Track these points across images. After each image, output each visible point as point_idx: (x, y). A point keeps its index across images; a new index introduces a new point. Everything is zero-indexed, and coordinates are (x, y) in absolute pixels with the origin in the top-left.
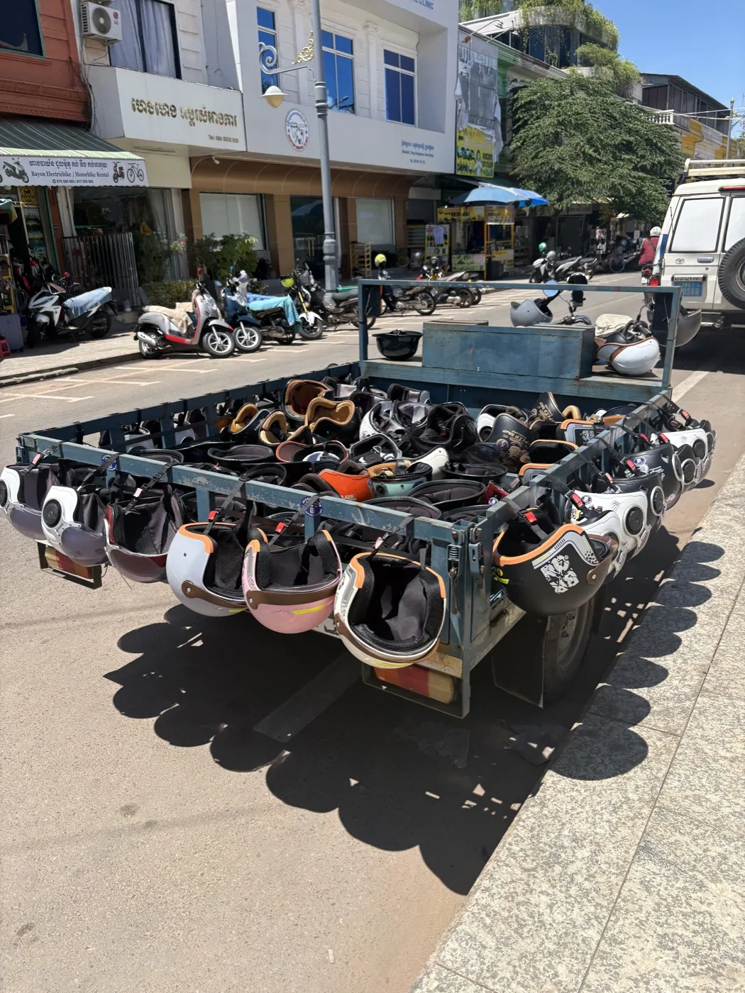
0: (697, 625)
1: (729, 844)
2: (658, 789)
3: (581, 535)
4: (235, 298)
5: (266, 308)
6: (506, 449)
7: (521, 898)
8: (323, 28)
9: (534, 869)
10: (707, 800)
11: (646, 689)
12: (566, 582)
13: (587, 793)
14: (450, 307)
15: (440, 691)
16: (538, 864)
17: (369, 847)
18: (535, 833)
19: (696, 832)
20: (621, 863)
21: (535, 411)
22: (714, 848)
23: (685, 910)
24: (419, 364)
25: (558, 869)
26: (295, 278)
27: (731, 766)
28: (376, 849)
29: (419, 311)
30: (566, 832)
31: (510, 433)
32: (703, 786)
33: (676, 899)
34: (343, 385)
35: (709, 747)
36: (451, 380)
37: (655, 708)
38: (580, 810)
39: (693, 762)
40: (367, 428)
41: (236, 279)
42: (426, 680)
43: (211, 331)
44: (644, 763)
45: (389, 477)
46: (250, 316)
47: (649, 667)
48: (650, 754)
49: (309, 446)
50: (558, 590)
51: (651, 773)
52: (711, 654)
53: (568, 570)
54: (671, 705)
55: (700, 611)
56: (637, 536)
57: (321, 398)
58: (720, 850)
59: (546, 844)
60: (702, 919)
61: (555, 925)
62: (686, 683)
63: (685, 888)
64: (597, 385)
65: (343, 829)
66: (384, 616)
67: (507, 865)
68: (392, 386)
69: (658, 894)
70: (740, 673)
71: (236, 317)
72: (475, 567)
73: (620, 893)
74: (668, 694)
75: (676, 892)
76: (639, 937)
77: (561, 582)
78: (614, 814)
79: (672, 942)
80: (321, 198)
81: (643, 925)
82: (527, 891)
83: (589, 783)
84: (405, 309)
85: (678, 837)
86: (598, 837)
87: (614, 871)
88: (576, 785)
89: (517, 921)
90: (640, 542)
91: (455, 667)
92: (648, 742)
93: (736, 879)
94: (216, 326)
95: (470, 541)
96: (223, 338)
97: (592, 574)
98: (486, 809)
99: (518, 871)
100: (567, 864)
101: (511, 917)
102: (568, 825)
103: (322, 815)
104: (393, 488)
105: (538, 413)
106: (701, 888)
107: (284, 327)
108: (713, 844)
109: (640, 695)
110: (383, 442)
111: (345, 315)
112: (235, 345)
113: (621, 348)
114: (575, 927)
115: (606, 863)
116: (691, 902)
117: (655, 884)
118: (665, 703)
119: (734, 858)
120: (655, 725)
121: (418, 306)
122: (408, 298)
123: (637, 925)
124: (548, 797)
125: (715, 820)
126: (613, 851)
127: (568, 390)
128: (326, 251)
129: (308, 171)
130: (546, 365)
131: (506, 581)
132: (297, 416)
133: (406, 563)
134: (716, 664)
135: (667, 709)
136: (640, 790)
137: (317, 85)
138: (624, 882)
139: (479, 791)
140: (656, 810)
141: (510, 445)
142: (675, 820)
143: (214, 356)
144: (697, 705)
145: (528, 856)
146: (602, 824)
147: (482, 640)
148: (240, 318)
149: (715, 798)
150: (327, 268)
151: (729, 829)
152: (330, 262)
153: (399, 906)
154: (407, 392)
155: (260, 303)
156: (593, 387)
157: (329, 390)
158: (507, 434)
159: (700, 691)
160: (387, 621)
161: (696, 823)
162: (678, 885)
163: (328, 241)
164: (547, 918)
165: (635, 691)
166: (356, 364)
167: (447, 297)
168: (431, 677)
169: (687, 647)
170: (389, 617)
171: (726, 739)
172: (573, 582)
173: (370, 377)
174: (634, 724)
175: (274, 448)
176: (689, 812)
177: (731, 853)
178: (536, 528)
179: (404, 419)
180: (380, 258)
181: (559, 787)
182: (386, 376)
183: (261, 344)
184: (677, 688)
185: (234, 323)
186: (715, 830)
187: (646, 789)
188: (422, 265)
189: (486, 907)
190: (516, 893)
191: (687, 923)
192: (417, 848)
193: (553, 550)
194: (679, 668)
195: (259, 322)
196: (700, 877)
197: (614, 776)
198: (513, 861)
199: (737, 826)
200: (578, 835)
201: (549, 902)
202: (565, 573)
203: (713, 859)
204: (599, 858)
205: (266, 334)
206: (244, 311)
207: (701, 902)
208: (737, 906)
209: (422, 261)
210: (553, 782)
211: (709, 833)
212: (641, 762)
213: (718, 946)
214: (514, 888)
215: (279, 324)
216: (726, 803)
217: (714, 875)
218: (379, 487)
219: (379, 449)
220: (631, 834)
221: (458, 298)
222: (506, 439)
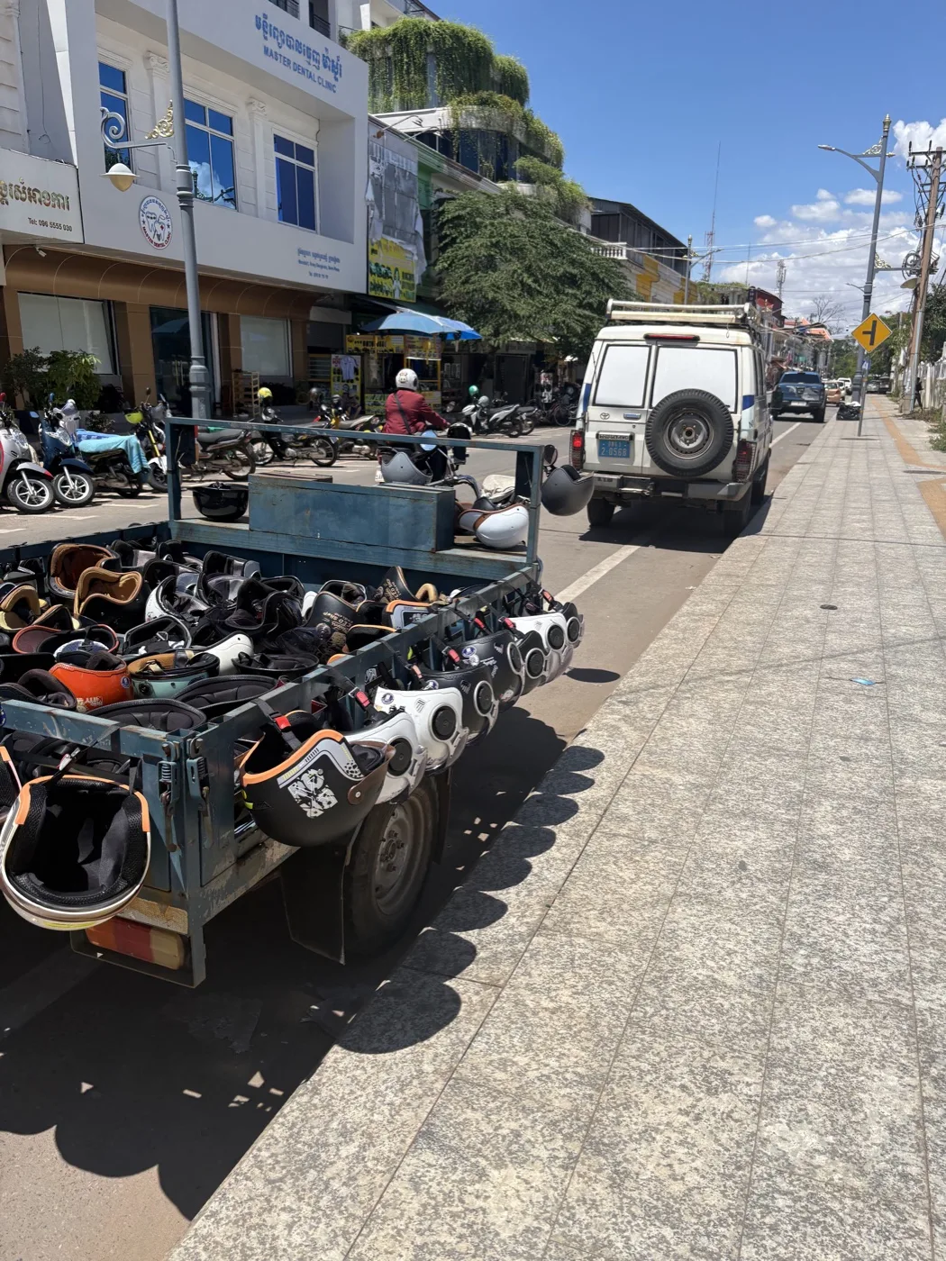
0: (554, 848)
1: (526, 1118)
2: (460, 1056)
3: (340, 743)
4: (57, 434)
5: (102, 449)
6: (328, 636)
7: (255, 1220)
8: (186, 96)
9: (281, 1180)
10: (515, 1063)
11: (476, 931)
12: (320, 803)
13: (374, 1070)
14: (358, 458)
15: (166, 954)
16: (288, 1171)
17: (88, 1174)
18: (295, 1130)
19: (492, 1105)
20: (393, 1156)
21: (381, 588)
22: (508, 1124)
23: (454, 1209)
24: (245, 527)
25: (312, 1174)
26: (145, 412)
27: (551, 1018)
28: (96, 1177)
29: (315, 461)
30: (334, 1125)
31: (332, 616)
32: (514, 1046)
33: (448, 1196)
34: (141, 552)
35: (532, 998)
36: (286, 548)
37: (481, 954)
38: (359, 1093)
39: (509, 1018)
40: (154, 609)
41: (57, 410)
42: (148, 941)
43: (21, 478)
44: (451, 1025)
45: (156, 673)
46: (80, 460)
47: (487, 903)
48: (461, 1013)
49: (66, 632)
50: (311, 813)
51: (457, 1037)
52: (561, 883)
53: (323, 787)
54: (500, 948)
55: (562, 831)
56: (448, 741)
57: (98, 569)
58: (514, 1125)
59: (305, 1144)
60: (473, 1219)
61: (289, 1250)
62: (525, 920)
63: (462, 1181)
64: (456, 559)
65: (57, 1153)
66: (80, 860)
67: (248, 1179)
68: (209, 554)
69: (428, 1193)
70: (588, 903)
71: (59, 460)
72: (195, 790)
73: (381, 1197)
74: (501, 936)
75: (450, 1186)
76: (391, 1253)
77: (314, 803)
78: (400, 1094)
79: (430, 1253)
80: (185, 313)
81: (400, 1236)
82: (265, 1210)
83: (381, 1057)
84: (298, 458)
85: (469, 1114)
86: (373, 1125)
87: (380, 1168)
88: (363, 1061)
89: (242, 1251)
90: (452, 749)
91: (179, 921)
92: (464, 997)
93: (525, 1162)
94: (27, 471)
95: (187, 757)
96: (37, 487)
97: (355, 791)
98: (260, 1105)
99: (259, 1184)
100: (326, 1167)
101: (236, 1247)
102: (340, 1115)
103: (30, 1137)
104: (160, 687)
105: (385, 591)
106: (480, 1178)
107: (127, 476)
108: (507, 1120)
109: (468, 938)
110: (170, 627)
111: (214, 462)
112: (55, 497)
113: (485, 516)
114: (315, 1249)
115: (374, 1159)
116: (468, 1199)
117: (427, 1179)
118: (494, 947)
119: (528, 1135)
120: (476, 976)
121: (314, 455)
122: (301, 444)
123: (393, 1236)
124: (324, 1080)
125: (517, 1088)
126: (387, 1142)
127: (423, 564)
128: (193, 379)
129: (169, 276)
130: (398, 532)
131: (250, 805)
132: (66, 592)
133: (111, 786)
134: (563, 894)
135: (495, 955)
136: (439, 1059)
137: (178, 168)
138: (391, 1181)
139: (257, 1081)
140: (451, 1082)
141: (333, 631)
142: (471, 1092)
143: (24, 511)
144: (531, 947)
145: (278, 1162)
146: (383, 1107)
147: (224, 883)
148: (64, 461)
149: (522, 1060)
150: (195, 401)
151: (531, 1098)
152: (198, 394)
153: (112, 1251)
154: (231, 562)
155: (93, 443)
156: (450, 561)
157: (113, 557)
158: (328, 617)
159: (538, 929)
160: (85, 866)
161: (495, 1094)
162: (454, 1178)
163: (195, 367)
164: (282, 1243)
165: (463, 935)
166: (164, 525)
167: (352, 446)
168: (154, 935)
169: (535, 875)
170: (88, 861)
171: (554, 986)
172: (329, 803)
173: (184, 542)
174: (451, 977)
175: (11, 635)
176: (489, 1081)
177: (526, 1128)
178: (288, 736)
179: (213, 596)
180: (264, 392)
181: (341, 1065)
182: (203, 541)
183: (93, 496)
184: (513, 927)
185: (54, 467)
186: (514, 1100)
187: (446, 1058)
188: (322, 403)
189: (205, 1238)
190: (250, 1214)
191: (455, 1226)
192: (154, 1172)
193: (303, 763)
194: (521, 902)
195: (92, 468)
196: (483, 1163)
197: (411, 1045)
198: (257, 1171)
199: (540, 1093)
200: (349, 1126)
201: (290, 1220)
202: (318, 791)
203: (504, 1137)
204: (366, 1154)
205: (102, 484)
206: (71, 453)
207: (477, 1197)
208: (518, 1197)
209: (320, 398)
210: (335, 1062)
211: (506, 1105)
212: (447, 1024)
213: (485, 1251)
214: (249, 1208)
215: (122, 471)
216: (534, 1066)
217: (500, 1159)
218: (141, 686)
219: (164, 636)
220: (411, 1119)
221: (366, 447)
222: (327, 623)
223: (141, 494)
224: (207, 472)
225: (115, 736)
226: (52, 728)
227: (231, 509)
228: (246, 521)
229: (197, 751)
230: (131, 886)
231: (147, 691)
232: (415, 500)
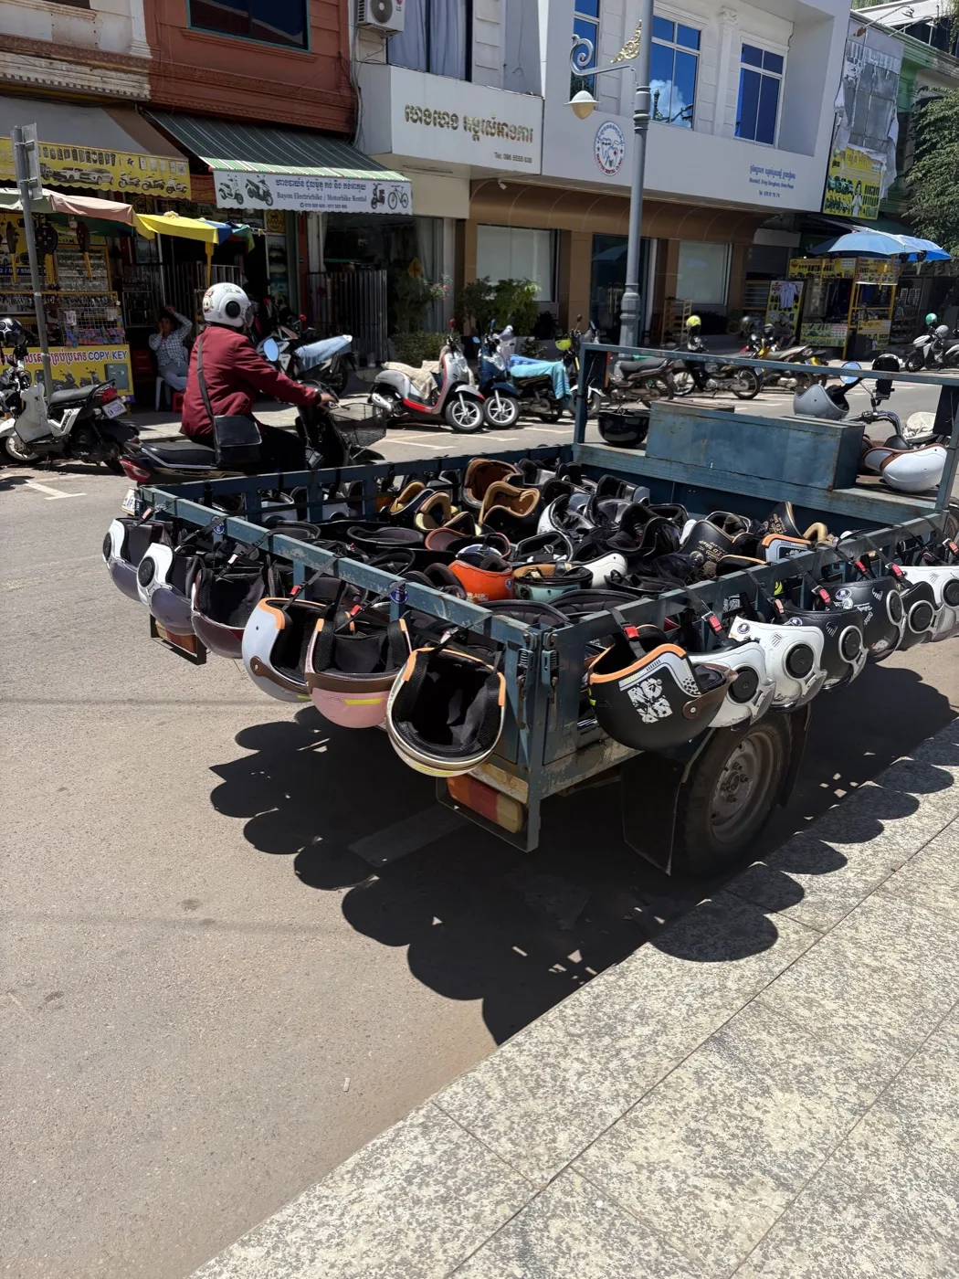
0: (914, 816)
1: (822, 1057)
2: (766, 983)
3: (682, 658)
4: (494, 359)
5: (531, 375)
6: (700, 564)
7: (551, 1060)
8: (656, 12)
9: (579, 1036)
10: (821, 1005)
11: (809, 876)
12: (656, 711)
13: (679, 973)
14: (783, 392)
15: (508, 818)
16: (587, 1031)
17: (428, 989)
18: (599, 1001)
19: (789, 1035)
20: (682, 1048)
21: (766, 523)
22: (802, 1056)
23: (732, 1111)
24: (642, 453)
25: (607, 1040)
26: (574, 340)
27: (871, 976)
28: (434, 993)
29: (736, 393)
30: (634, 1007)
31: (707, 545)
32: (824, 990)
33: (728, 1098)
34: (544, 471)
35: (854, 951)
36: (679, 477)
37: (809, 898)
38: (661, 988)
39: (825, 963)
40: (546, 524)
41: (497, 336)
42: (495, 803)
43: (458, 399)
44: (763, 954)
45: (536, 580)
46: (510, 384)
47: (828, 852)
48: (775, 946)
49: (468, 536)
50: (646, 719)
51: (767, 966)
52: (914, 851)
53: (660, 696)
54: (831, 897)
55: (928, 802)
56: (802, 680)
57: (503, 483)
58: (808, 1059)
59: (605, 1014)
60: (748, 1125)
61: (576, 1093)
62: (864, 877)
63: (744, 1090)
64: (853, 499)
65: (407, 966)
66: (449, 722)
67: (551, 1026)
68: (604, 477)
69: (709, 1089)
70: (940, 877)
71: (492, 383)
72: (546, 678)
73: (665, 1078)
74: (834, 886)
75: (732, 1091)
76: (665, 1126)
77: (650, 710)
78: (699, 1000)
79: (701, 1139)
80: (625, 239)
81: (676, 1115)
82: (561, 1055)
83: (687, 963)
84: (718, 389)
85: (764, 1035)
86: (669, 1018)
87: (669, 1054)
88: (671, 962)
89: (536, 1080)
90: (805, 690)
91: (520, 791)
92: (781, 932)
93: (812, 1094)
94: (464, 393)
95: (543, 648)
96: (471, 408)
97: (690, 706)
98: (575, 977)
99: (561, 1034)
100: (620, 1038)
101: (532, 1075)
102: (640, 1000)
104: (539, 593)
105: (770, 526)
106: (764, 1093)
107: (550, 401)
108: (802, 1053)
109: (798, 881)
110: (557, 542)
111: (634, 391)
112: (485, 418)
113: (895, 455)
114: (597, 1099)
115: (664, 1045)
116: (746, 1105)
117: (711, 1077)
118: (825, 895)
119: (822, 1072)
120: (798, 917)
121: (736, 387)
122: (723, 375)
123: (669, 1113)
124: (632, 968)
125: (819, 1028)
126: (679, 1035)
127: (816, 502)
128: (624, 307)
129: (614, 202)
130: (794, 466)
131: (593, 702)
132: (475, 502)
133: (480, 665)
134: (914, 862)
135: (824, 902)
136: (744, 981)
137: (638, 90)
138: (676, 1068)
139: (576, 957)
140: (752, 1004)
141: (706, 560)
142: (770, 1018)
143: (457, 430)
144: (863, 904)
145: (579, 1021)
146: (681, 1006)
147: (563, 767)
148: (496, 385)
149: (830, 1005)
150: (624, 329)
151: (832, 1041)
152: (628, 322)
153: (437, 1053)
154: (624, 487)
155: (524, 368)
156: (847, 501)
157: (518, 474)
158: (704, 546)
159: (877, 889)
160: (453, 728)
161: (794, 1026)
162: (737, 1085)
163: (629, 294)
164: (570, 1085)
165: (794, 876)
166: (568, 447)
167: (779, 378)
168: (500, 801)
169: (886, 838)
170: (455, 724)
171: (881, 947)
172: (664, 712)
173: (583, 465)
174: (772, 911)
175: (425, 534)
176: (791, 1013)
177: (820, 1066)
178: (635, 645)
179: (600, 517)
180: (694, 320)
181: (650, 960)
182: (602, 465)
183: (517, 420)
184: (849, 881)
185: (487, 391)
186: (813, 1038)
187: (752, 981)
188: (751, 334)
189: (508, 1060)
190: (549, 1054)
191: (729, 1125)
192: (480, 1002)
193: (644, 671)
194: (863, 860)
195: (519, 392)
196: (769, 1081)
197: (720, 961)
198: (560, 1023)
199: (843, 1040)
200: (647, 1011)
201: (581, 1070)
202: (655, 700)
203: (795, 1067)
204: (659, 1039)
205: (526, 408)
206: (505, 376)
207: (757, 1108)
208: (799, 1122)
209: (751, 328)
210: (645, 955)
211: (804, 1040)
212: (760, 952)
213: (754, 1155)
214: (549, 1049)
215: (545, 396)
216: (842, 1013)
217: (787, 1084)
218: (523, 590)
219: (550, 549)
220: (707, 1023)
221: (793, 380)
222: (701, 552)
223: (560, 420)
224: (626, 401)
225: (488, 622)
226: (441, 610)
227: (632, 436)
228: (644, 447)
229: (552, 644)
230: (484, 749)
231: (527, 595)
232: (817, 434)
